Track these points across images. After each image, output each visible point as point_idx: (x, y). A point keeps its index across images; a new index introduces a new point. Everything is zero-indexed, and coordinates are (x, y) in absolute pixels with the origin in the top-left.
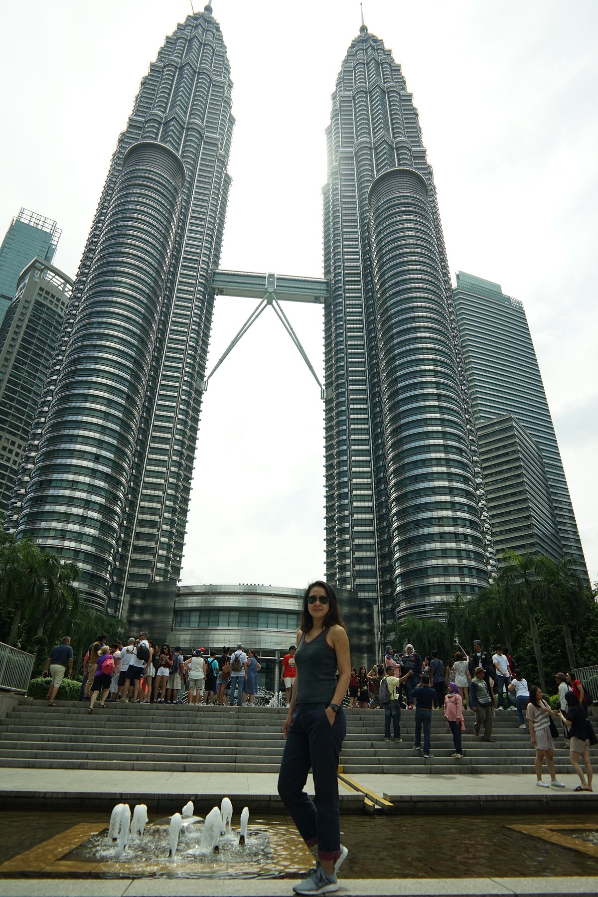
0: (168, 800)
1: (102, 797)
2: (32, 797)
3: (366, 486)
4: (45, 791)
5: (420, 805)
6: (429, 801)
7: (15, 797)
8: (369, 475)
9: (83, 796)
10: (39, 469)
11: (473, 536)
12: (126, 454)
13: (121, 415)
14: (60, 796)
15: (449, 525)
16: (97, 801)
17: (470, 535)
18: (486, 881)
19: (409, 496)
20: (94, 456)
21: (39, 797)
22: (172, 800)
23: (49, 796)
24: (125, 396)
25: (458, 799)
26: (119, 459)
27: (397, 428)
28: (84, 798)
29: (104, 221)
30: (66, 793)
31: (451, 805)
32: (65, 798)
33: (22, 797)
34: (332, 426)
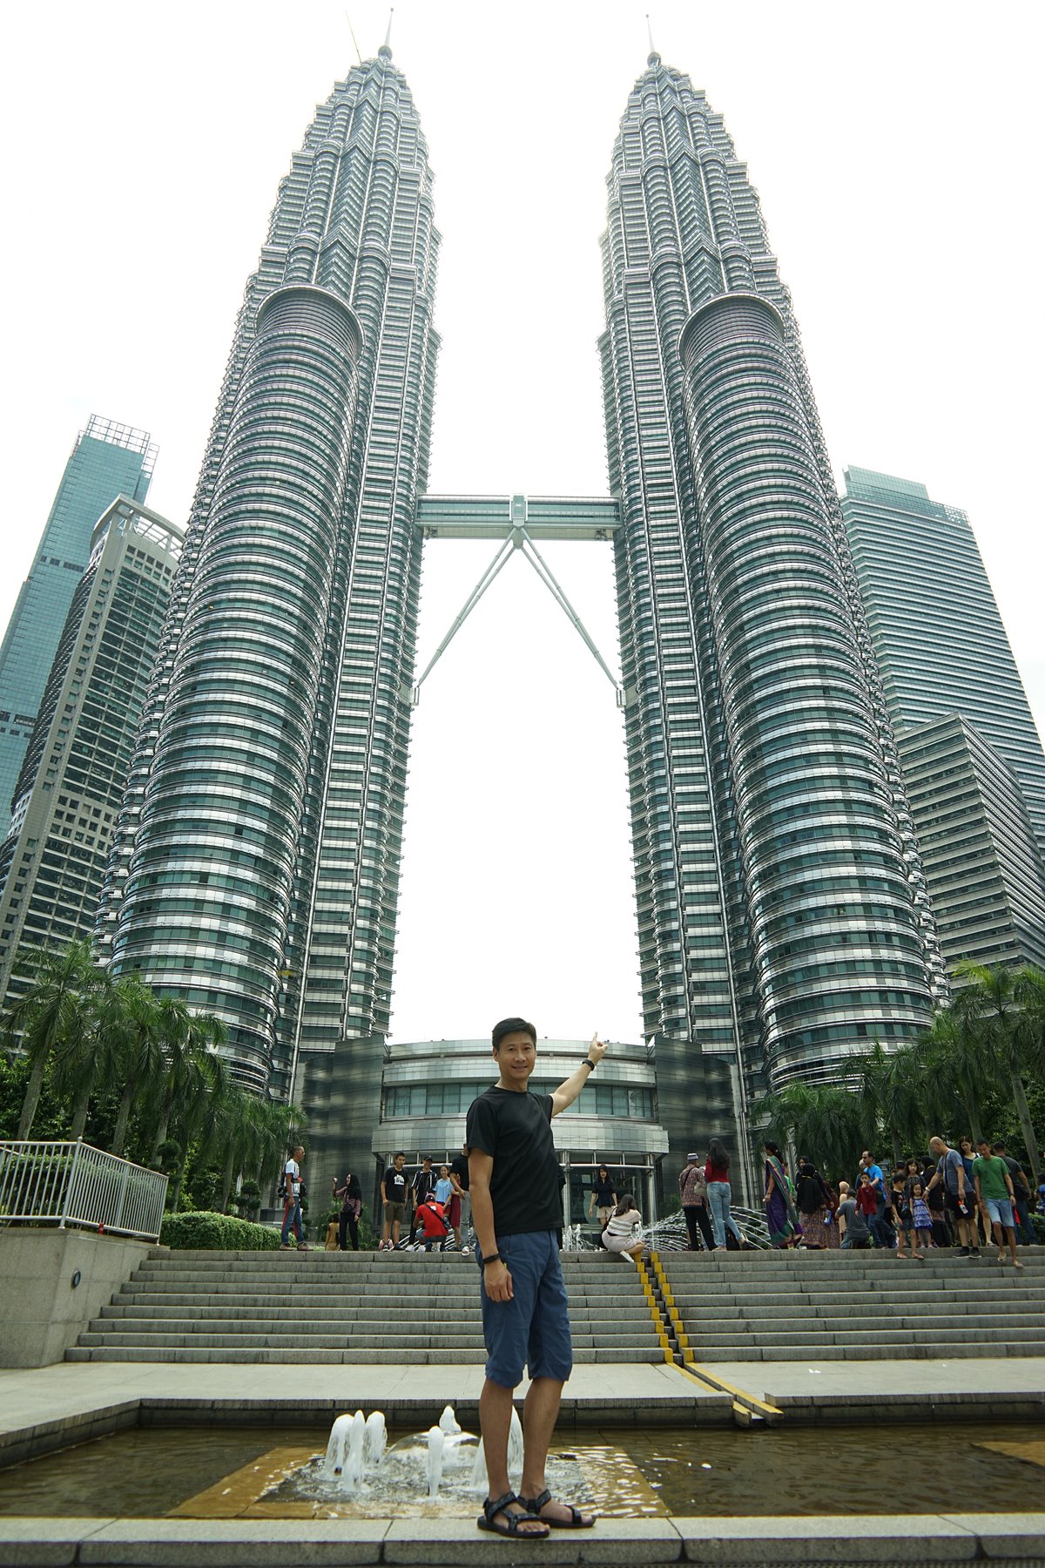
0: (409, 1409)
1: (304, 1407)
2: (194, 1409)
3: (705, 856)
4: (212, 1398)
5: (827, 1411)
6: (843, 1406)
7: (167, 1409)
8: (709, 836)
9: (273, 1406)
10: (144, 854)
11: (900, 936)
12: (287, 822)
13: (274, 756)
14: (237, 1406)
15: (856, 917)
16: (296, 1413)
17: (896, 934)
18: (933, 1518)
19: (783, 869)
20: (233, 829)
21: (203, 1409)
22: (415, 1409)
23: (220, 1406)
24: (280, 723)
25: (892, 1401)
26: (275, 830)
27: (753, 750)
28: (275, 1410)
29: (228, 426)
30: (246, 1401)
31: (881, 1411)
32: (245, 1410)
33: (177, 1409)
34: (639, 753)
